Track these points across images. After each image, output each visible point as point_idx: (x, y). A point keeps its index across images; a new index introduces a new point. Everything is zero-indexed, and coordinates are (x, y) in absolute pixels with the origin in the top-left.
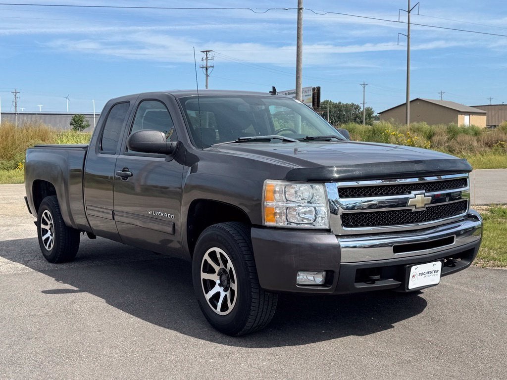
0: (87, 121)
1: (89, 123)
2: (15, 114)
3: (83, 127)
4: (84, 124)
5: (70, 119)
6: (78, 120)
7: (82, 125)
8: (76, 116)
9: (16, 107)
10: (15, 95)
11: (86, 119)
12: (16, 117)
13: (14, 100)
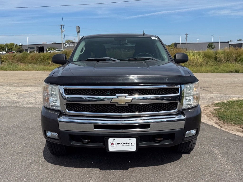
0: (214, 46)
1: (215, 46)
2: (186, 43)
3: (213, 48)
4: (213, 47)
5: (207, 45)
6: (211, 45)
7: (212, 47)
8: (209, 44)
9: (186, 40)
10: (187, 36)
11: (214, 45)
12: (186, 44)
13: (186, 38)
